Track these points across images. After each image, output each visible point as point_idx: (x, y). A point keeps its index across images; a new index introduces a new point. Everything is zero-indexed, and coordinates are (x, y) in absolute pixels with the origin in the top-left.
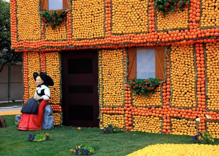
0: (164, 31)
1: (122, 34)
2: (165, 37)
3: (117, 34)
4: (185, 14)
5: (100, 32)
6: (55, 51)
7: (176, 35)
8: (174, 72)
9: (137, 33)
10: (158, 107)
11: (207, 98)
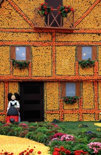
0: (83, 75)
1: (62, 75)
2: (83, 78)
3: (59, 75)
4: (92, 69)
5: (49, 73)
6: (16, 82)
7: (88, 78)
8: (84, 93)
9: (69, 75)
10: (77, 109)
11: (99, 104)
